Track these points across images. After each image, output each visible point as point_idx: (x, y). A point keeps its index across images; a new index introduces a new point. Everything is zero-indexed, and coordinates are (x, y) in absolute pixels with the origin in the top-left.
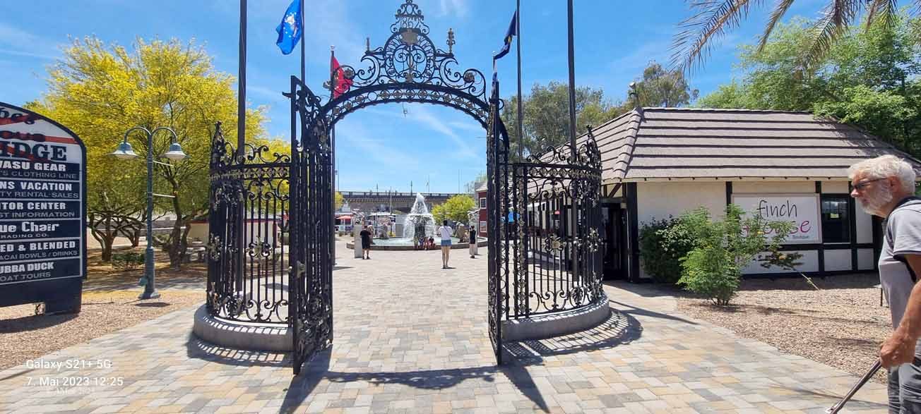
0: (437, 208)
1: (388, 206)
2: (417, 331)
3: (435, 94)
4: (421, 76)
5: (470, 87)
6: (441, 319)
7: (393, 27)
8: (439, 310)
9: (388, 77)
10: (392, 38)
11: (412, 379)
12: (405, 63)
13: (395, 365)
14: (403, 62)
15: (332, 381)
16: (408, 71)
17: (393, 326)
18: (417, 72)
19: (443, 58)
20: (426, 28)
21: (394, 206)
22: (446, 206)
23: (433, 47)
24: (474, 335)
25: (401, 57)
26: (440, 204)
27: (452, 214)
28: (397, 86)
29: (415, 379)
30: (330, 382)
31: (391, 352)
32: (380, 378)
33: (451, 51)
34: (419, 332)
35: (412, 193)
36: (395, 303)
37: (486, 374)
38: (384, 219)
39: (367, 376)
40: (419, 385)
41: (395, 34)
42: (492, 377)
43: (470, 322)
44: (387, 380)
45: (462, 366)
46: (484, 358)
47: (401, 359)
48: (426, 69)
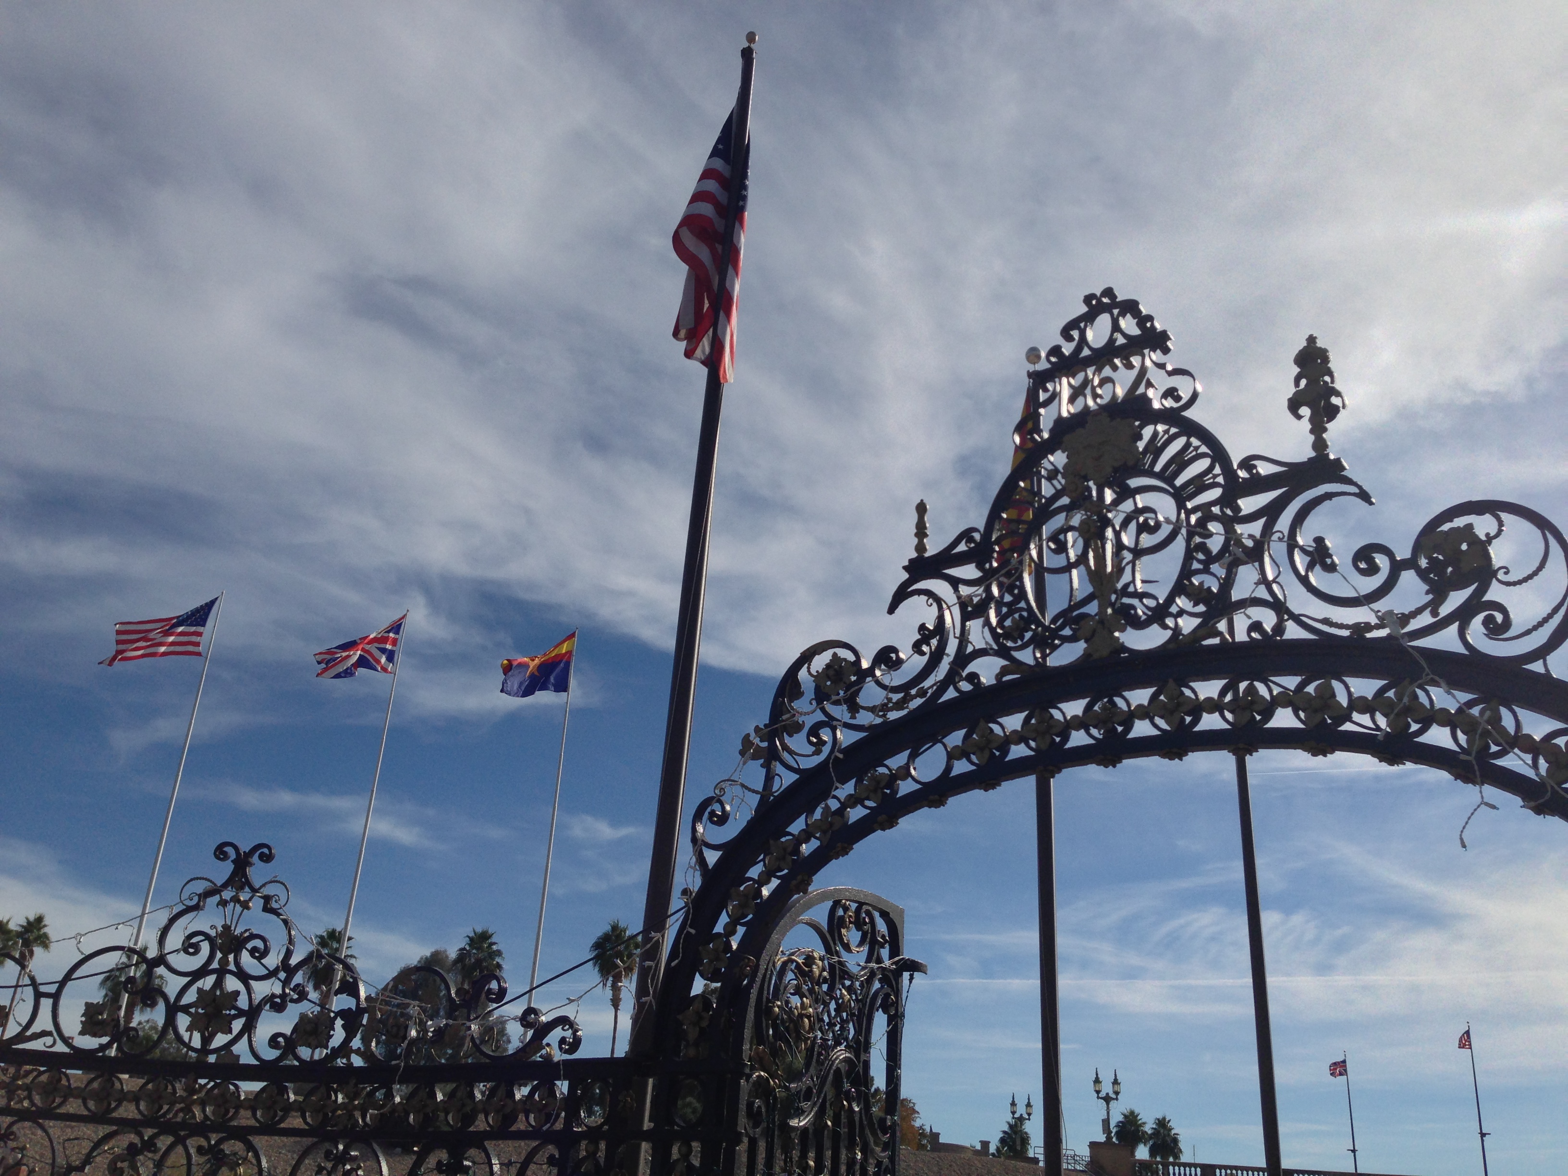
3: (1250, 691)
4: (1159, 615)
9: (1003, 653)
10: (1019, 473)
19: (1282, 491)
20: (1181, 379)
23: (1219, 454)
33: (1320, 442)
48: (1183, 575)
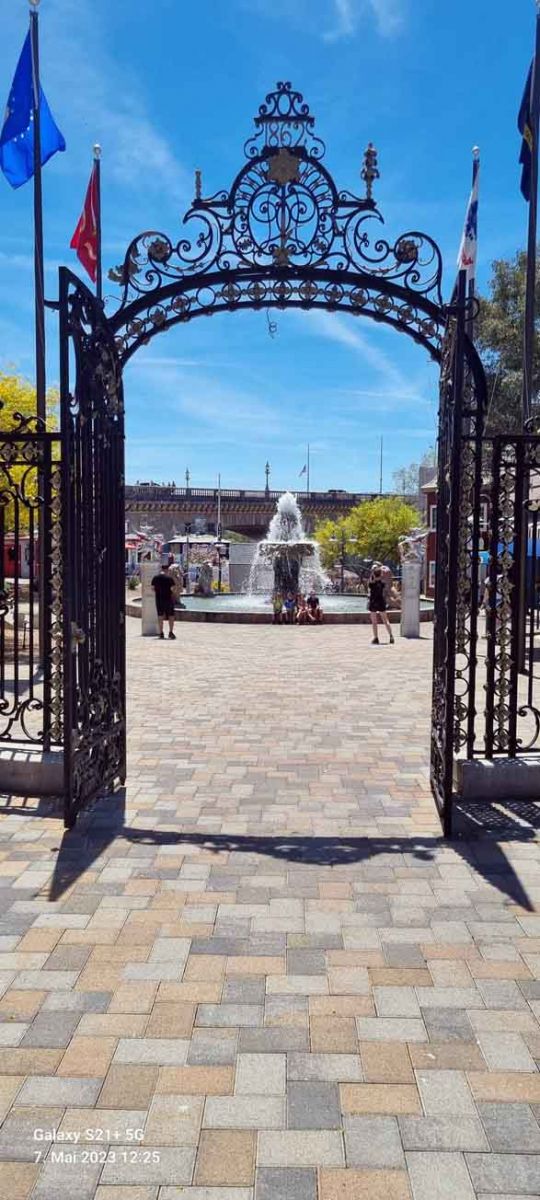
0: (328, 528)
1: (212, 521)
2: (286, 774)
3: (335, 289)
4: (305, 251)
5: (408, 272)
6: (334, 755)
7: (252, 144)
8: (331, 740)
9: (239, 254)
10: (247, 168)
11: (278, 848)
12: (274, 223)
13: (245, 825)
14: (269, 221)
15: (134, 842)
16: (278, 242)
17: (237, 764)
18: (298, 241)
19: (355, 209)
20: (318, 145)
21: (225, 521)
22: (348, 523)
23: (331, 185)
24: (402, 785)
25: (265, 210)
26: (333, 518)
27: (362, 542)
28: (256, 273)
29: (285, 848)
30: (129, 844)
31: (237, 805)
32: (221, 842)
33: (369, 192)
34: (292, 776)
35: (267, 492)
36: (239, 723)
37: (419, 848)
38: (203, 551)
39: (198, 839)
40: (292, 856)
41: (255, 160)
42: (432, 853)
43: (392, 764)
44: (234, 846)
45: (373, 833)
46: (417, 823)
47: (257, 817)
48: (315, 236)
